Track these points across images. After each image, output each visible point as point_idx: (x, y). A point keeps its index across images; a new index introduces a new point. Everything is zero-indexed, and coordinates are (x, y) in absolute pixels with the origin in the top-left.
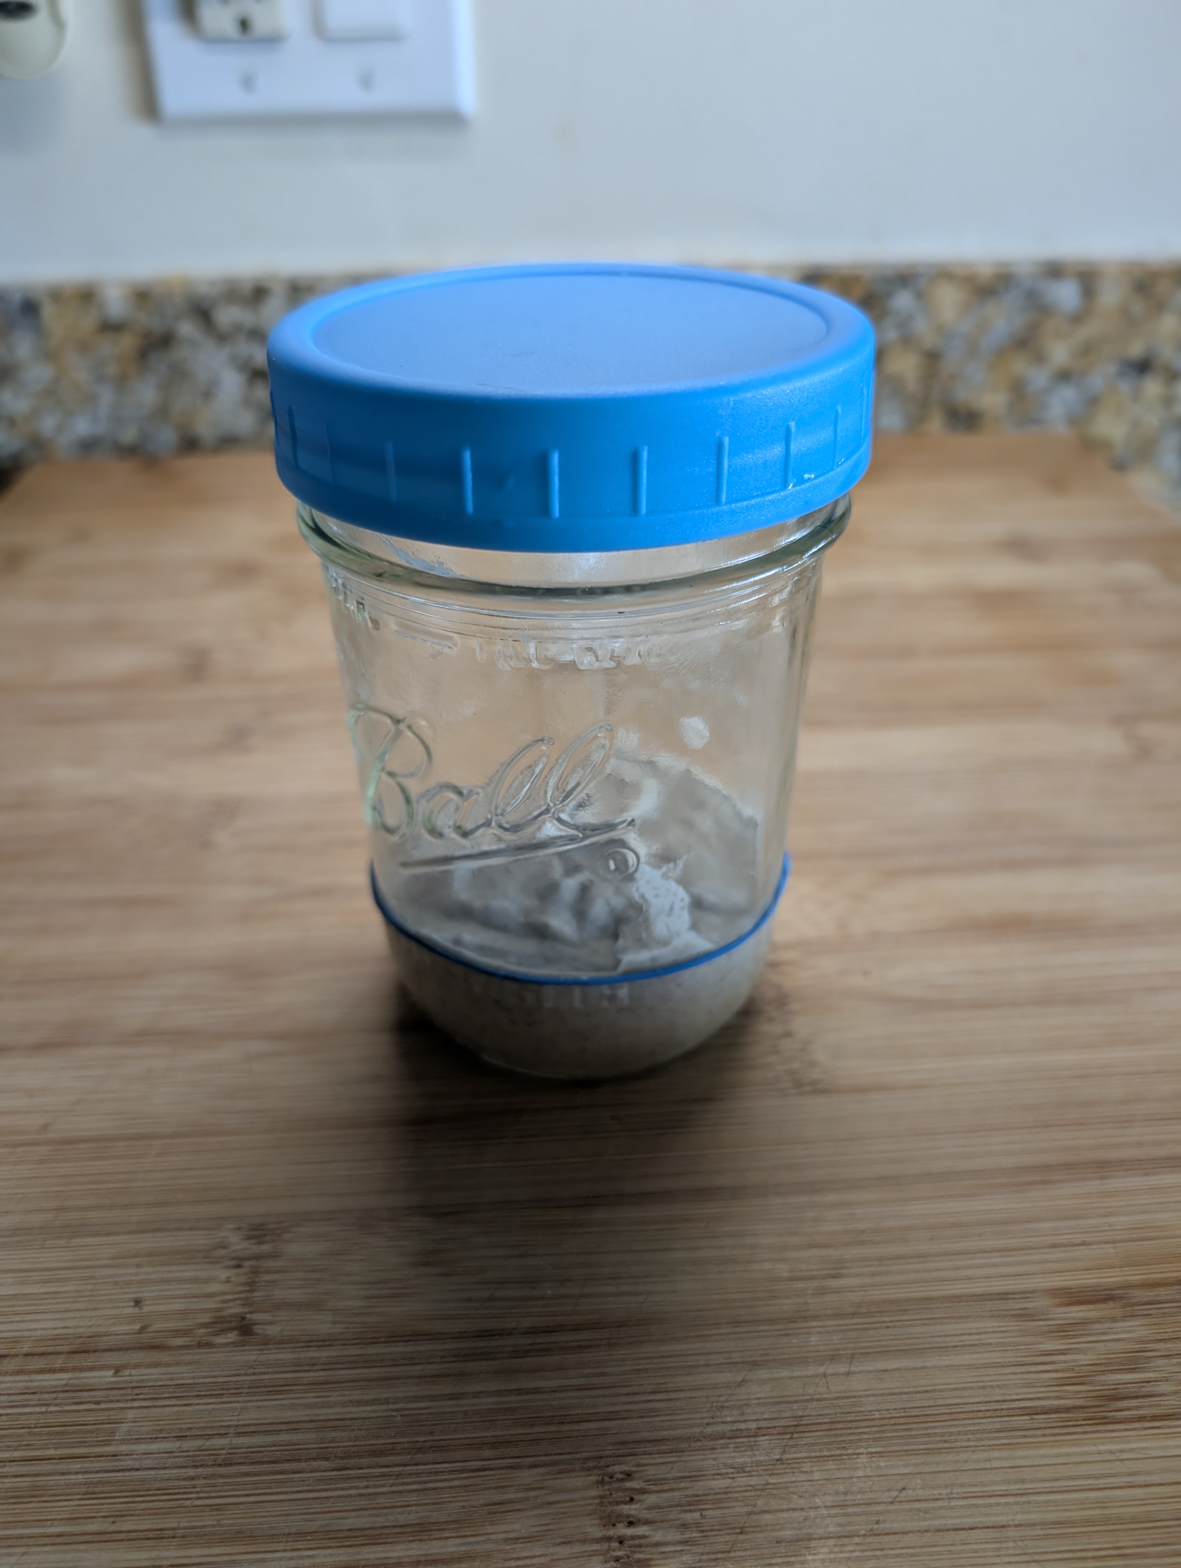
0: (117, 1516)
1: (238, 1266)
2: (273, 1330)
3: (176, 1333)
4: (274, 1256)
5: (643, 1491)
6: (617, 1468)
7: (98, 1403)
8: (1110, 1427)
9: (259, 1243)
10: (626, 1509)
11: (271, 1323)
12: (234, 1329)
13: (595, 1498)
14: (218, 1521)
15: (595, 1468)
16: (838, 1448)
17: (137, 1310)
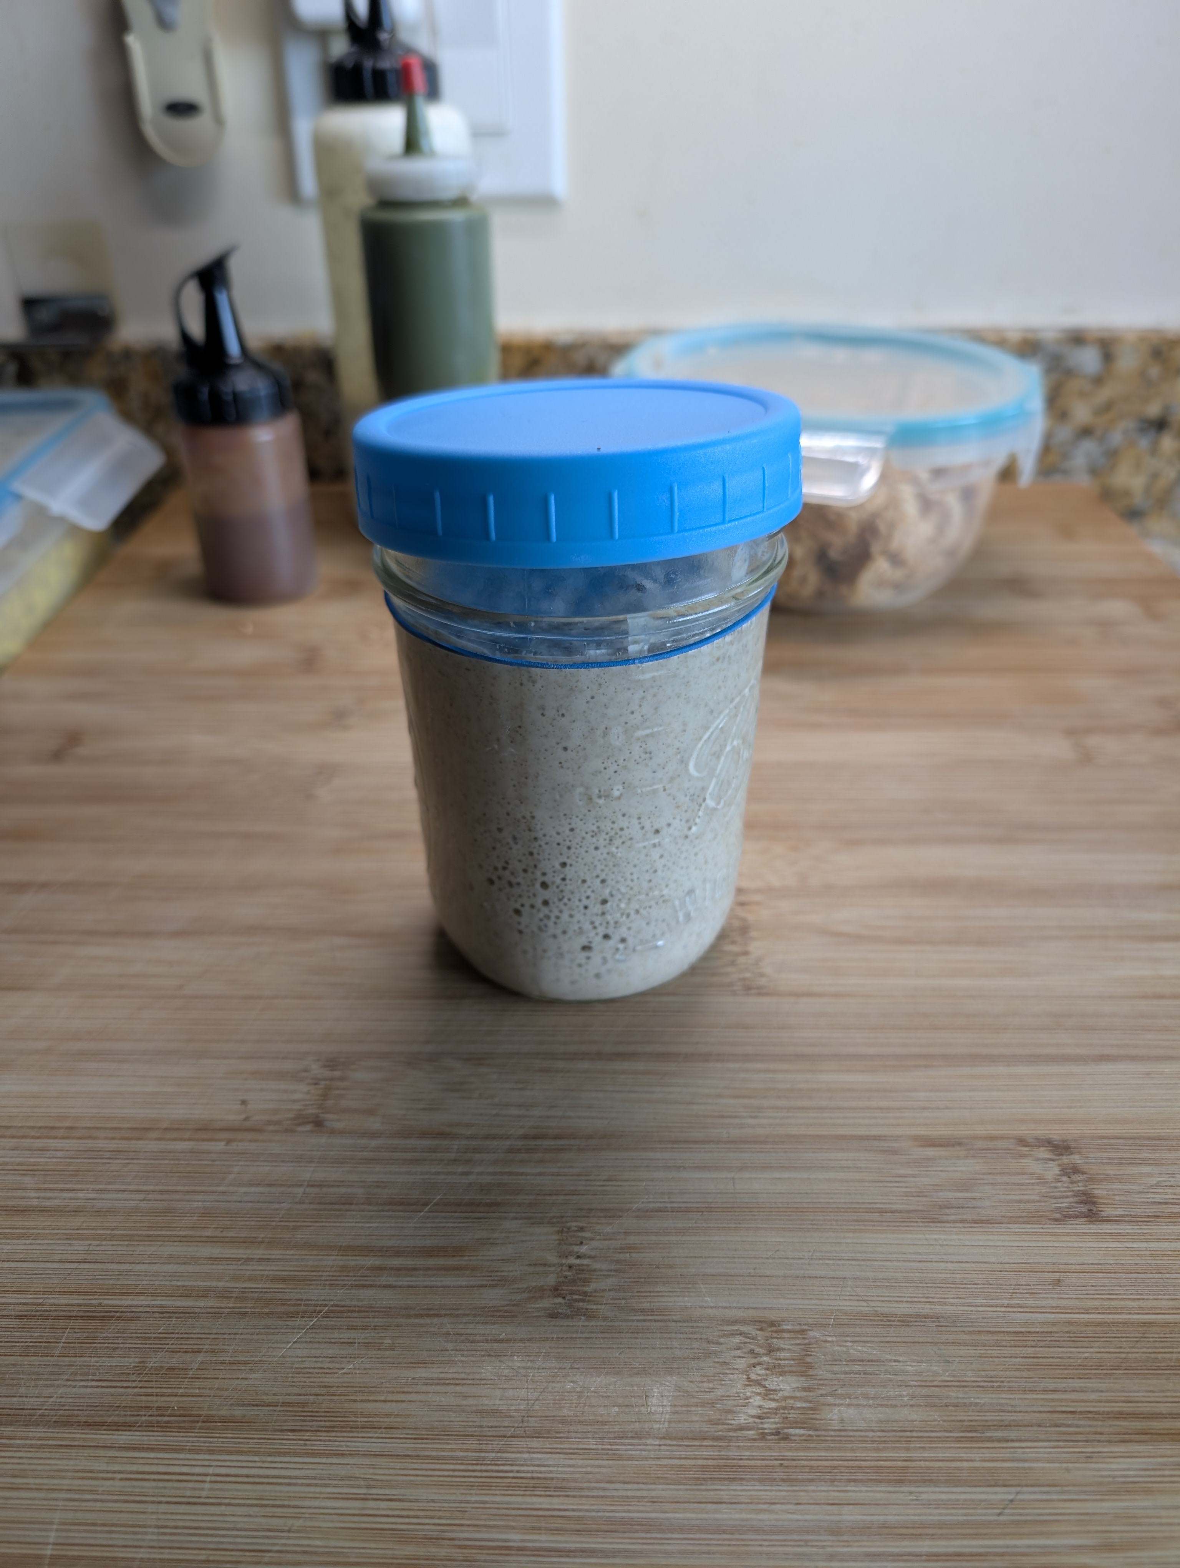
0: (224, 1228)
1: (316, 1084)
2: (339, 1125)
3: (269, 1123)
4: (342, 1079)
5: (592, 1239)
6: (574, 1224)
7: (214, 1161)
8: (939, 1225)
9: (332, 1070)
10: (576, 1248)
11: (338, 1120)
12: (310, 1122)
13: (555, 1240)
14: (294, 1235)
15: (558, 1222)
16: (735, 1223)
17: (243, 1107)
